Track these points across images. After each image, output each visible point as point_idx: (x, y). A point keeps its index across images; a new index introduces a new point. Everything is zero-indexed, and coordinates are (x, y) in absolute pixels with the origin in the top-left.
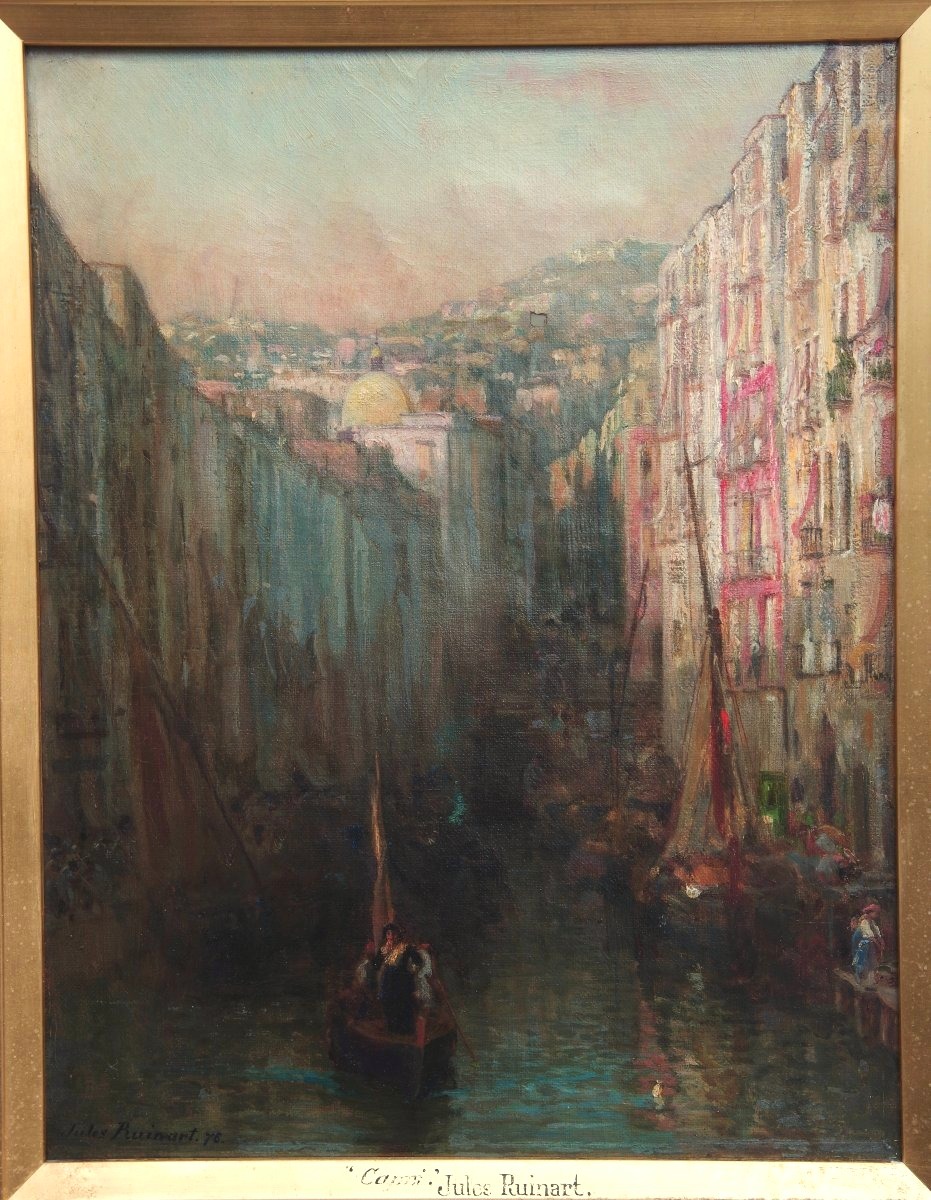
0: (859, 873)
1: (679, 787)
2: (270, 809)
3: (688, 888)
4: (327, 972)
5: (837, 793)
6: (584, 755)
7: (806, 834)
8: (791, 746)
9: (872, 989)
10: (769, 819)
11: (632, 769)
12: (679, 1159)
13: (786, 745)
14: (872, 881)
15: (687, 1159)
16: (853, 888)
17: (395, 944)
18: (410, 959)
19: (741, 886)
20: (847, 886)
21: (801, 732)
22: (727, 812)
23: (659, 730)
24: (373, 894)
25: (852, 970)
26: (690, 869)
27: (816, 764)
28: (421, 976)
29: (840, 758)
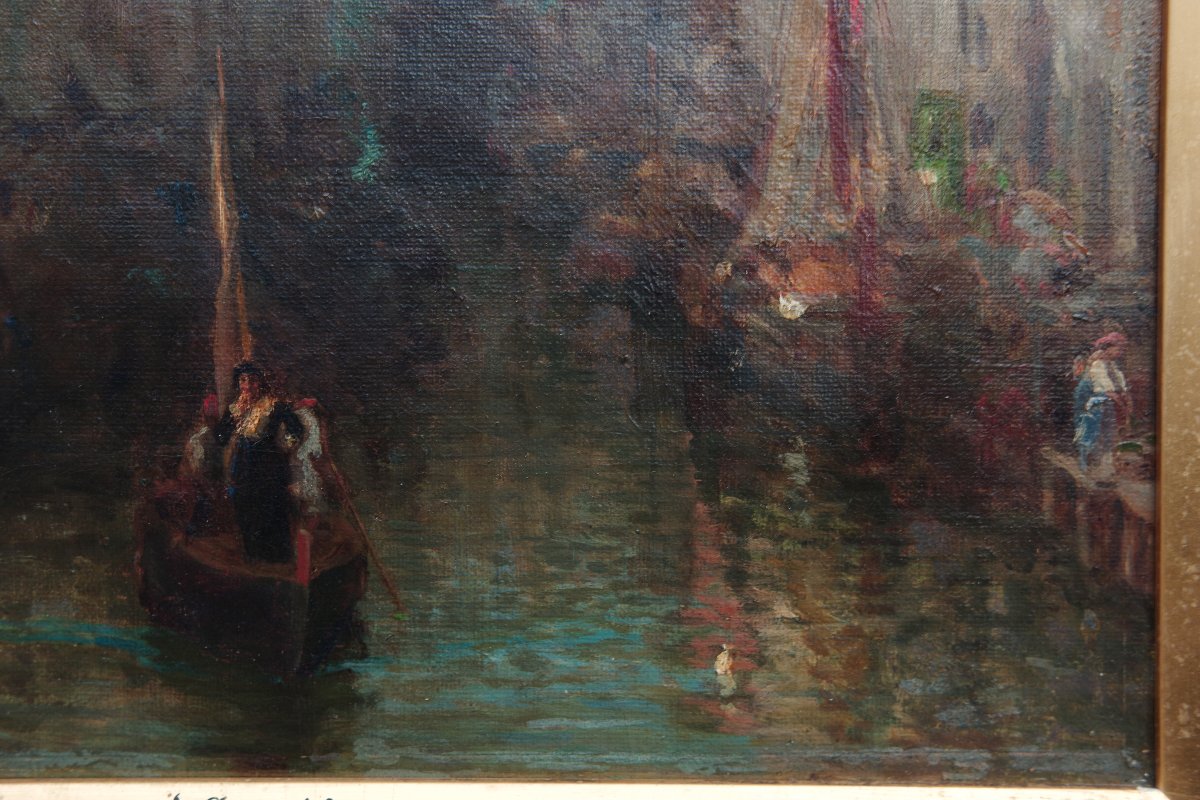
0: (1091, 277)
1: (769, 117)
2: (27, 152)
3: (781, 300)
4: (133, 449)
5: (1055, 129)
6: (595, 58)
7: (996, 206)
8: (973, 43)
9: (1109, 485)
10: (931, 176)
11: (683, 84)
12: (761, 783)
13: (964, 38)
14: (1113, 290)
15: (775, 782)
16: (1080, 304)
17: (255, 399)
18: (283, 426)
19: (878, 297)
20: (1066, 299)
21: (989, 17)
22: (854, 166)
23: (732, 13)
24: (215, 310)
25: (1073, 450)
26: (785, 267)
27: (1017, 79)
28: (302, 456)
29: (1059, 66)
